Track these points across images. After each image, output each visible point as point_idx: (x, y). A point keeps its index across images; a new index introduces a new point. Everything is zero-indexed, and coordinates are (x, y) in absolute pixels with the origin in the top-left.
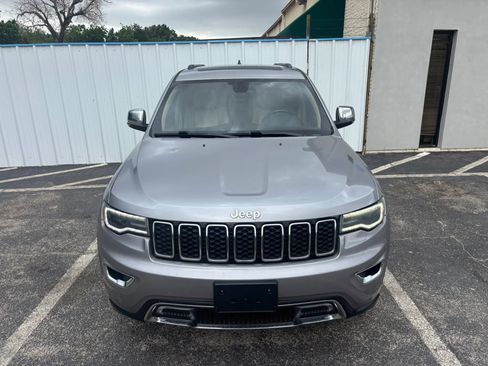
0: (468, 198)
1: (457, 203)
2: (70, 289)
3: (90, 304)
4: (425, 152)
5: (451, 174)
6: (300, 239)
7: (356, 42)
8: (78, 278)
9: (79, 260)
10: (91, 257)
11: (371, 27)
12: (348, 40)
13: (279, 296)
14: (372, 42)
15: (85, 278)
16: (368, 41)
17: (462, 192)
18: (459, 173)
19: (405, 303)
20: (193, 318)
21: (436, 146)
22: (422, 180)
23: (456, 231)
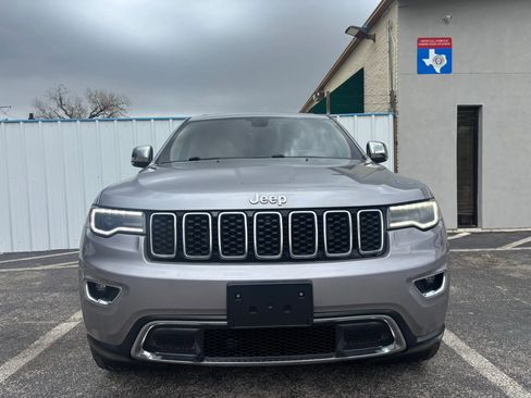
0: (525, 267)
1: (512, 271)
2: (39, 355)
3: (63, 369)
4: (465, 232)
5: (498, 249)
6: (338, 231)
7: (379, 117)
8: (52, 344)
9: (57, 327)
10: (73, 325)
11: (393, 103)
12: (370, 115)
13: (315, 305)
14: (395, 118)
15: (61, 344)
16: (391, 117)
17: (516, 263)
18: (509, 247)
19: (475, 360)
20: (199, 350)
21: (476, 227)
22: (468, 254)
23: (520, 294)
